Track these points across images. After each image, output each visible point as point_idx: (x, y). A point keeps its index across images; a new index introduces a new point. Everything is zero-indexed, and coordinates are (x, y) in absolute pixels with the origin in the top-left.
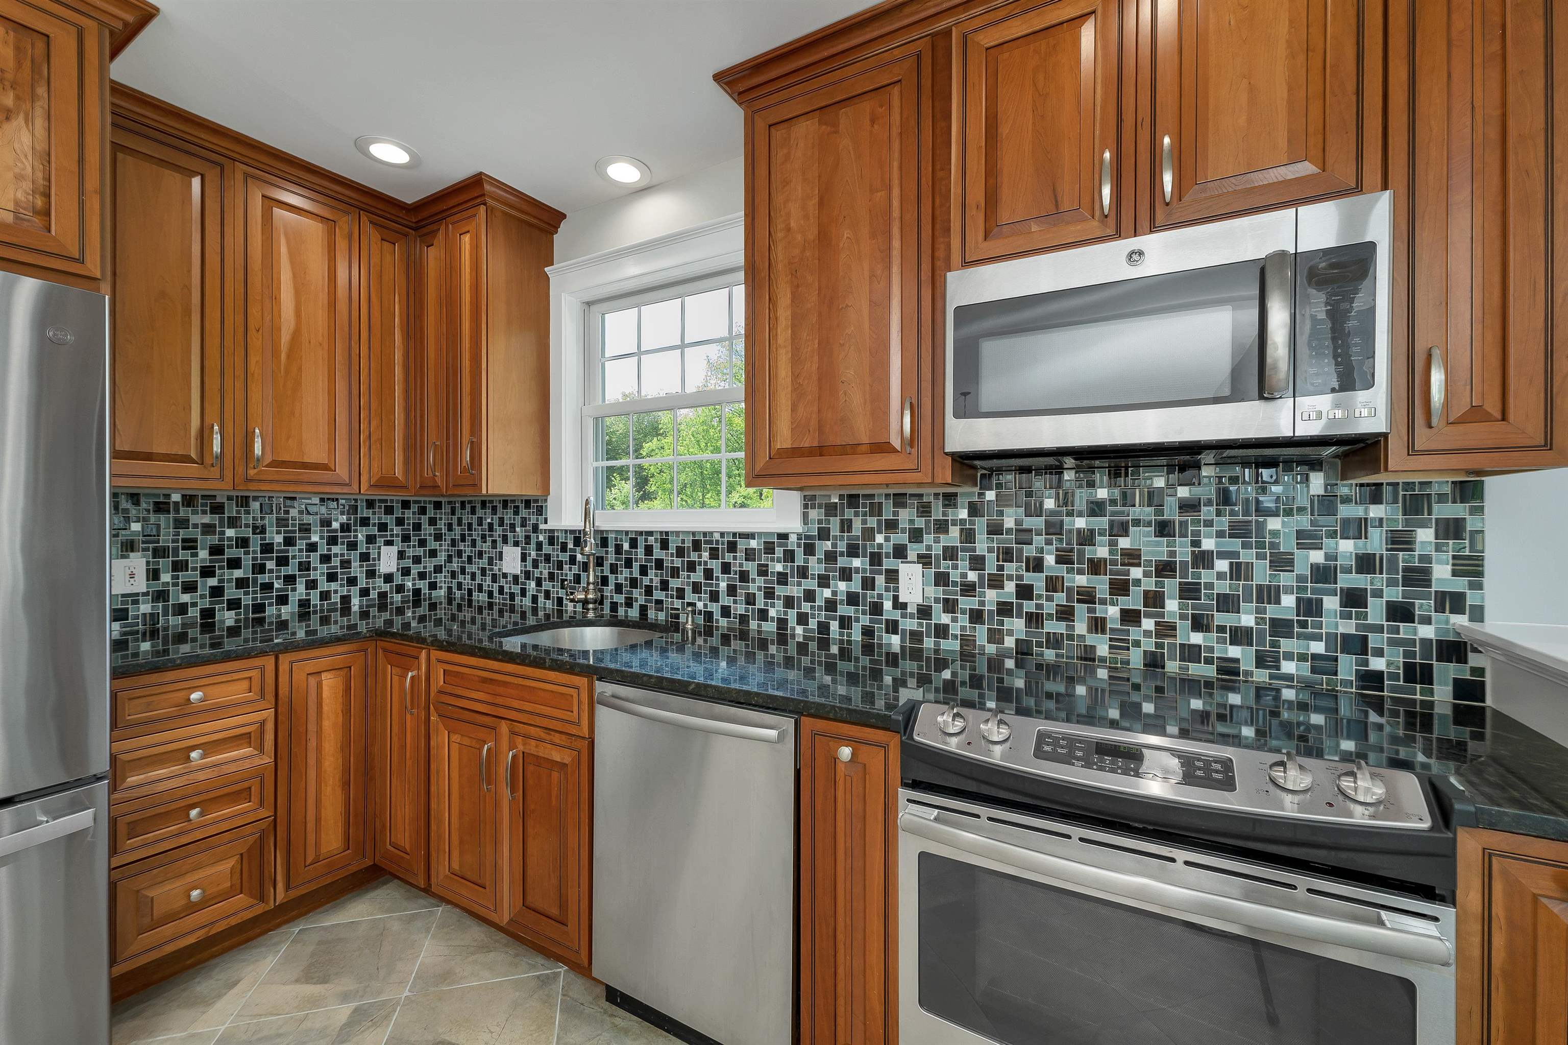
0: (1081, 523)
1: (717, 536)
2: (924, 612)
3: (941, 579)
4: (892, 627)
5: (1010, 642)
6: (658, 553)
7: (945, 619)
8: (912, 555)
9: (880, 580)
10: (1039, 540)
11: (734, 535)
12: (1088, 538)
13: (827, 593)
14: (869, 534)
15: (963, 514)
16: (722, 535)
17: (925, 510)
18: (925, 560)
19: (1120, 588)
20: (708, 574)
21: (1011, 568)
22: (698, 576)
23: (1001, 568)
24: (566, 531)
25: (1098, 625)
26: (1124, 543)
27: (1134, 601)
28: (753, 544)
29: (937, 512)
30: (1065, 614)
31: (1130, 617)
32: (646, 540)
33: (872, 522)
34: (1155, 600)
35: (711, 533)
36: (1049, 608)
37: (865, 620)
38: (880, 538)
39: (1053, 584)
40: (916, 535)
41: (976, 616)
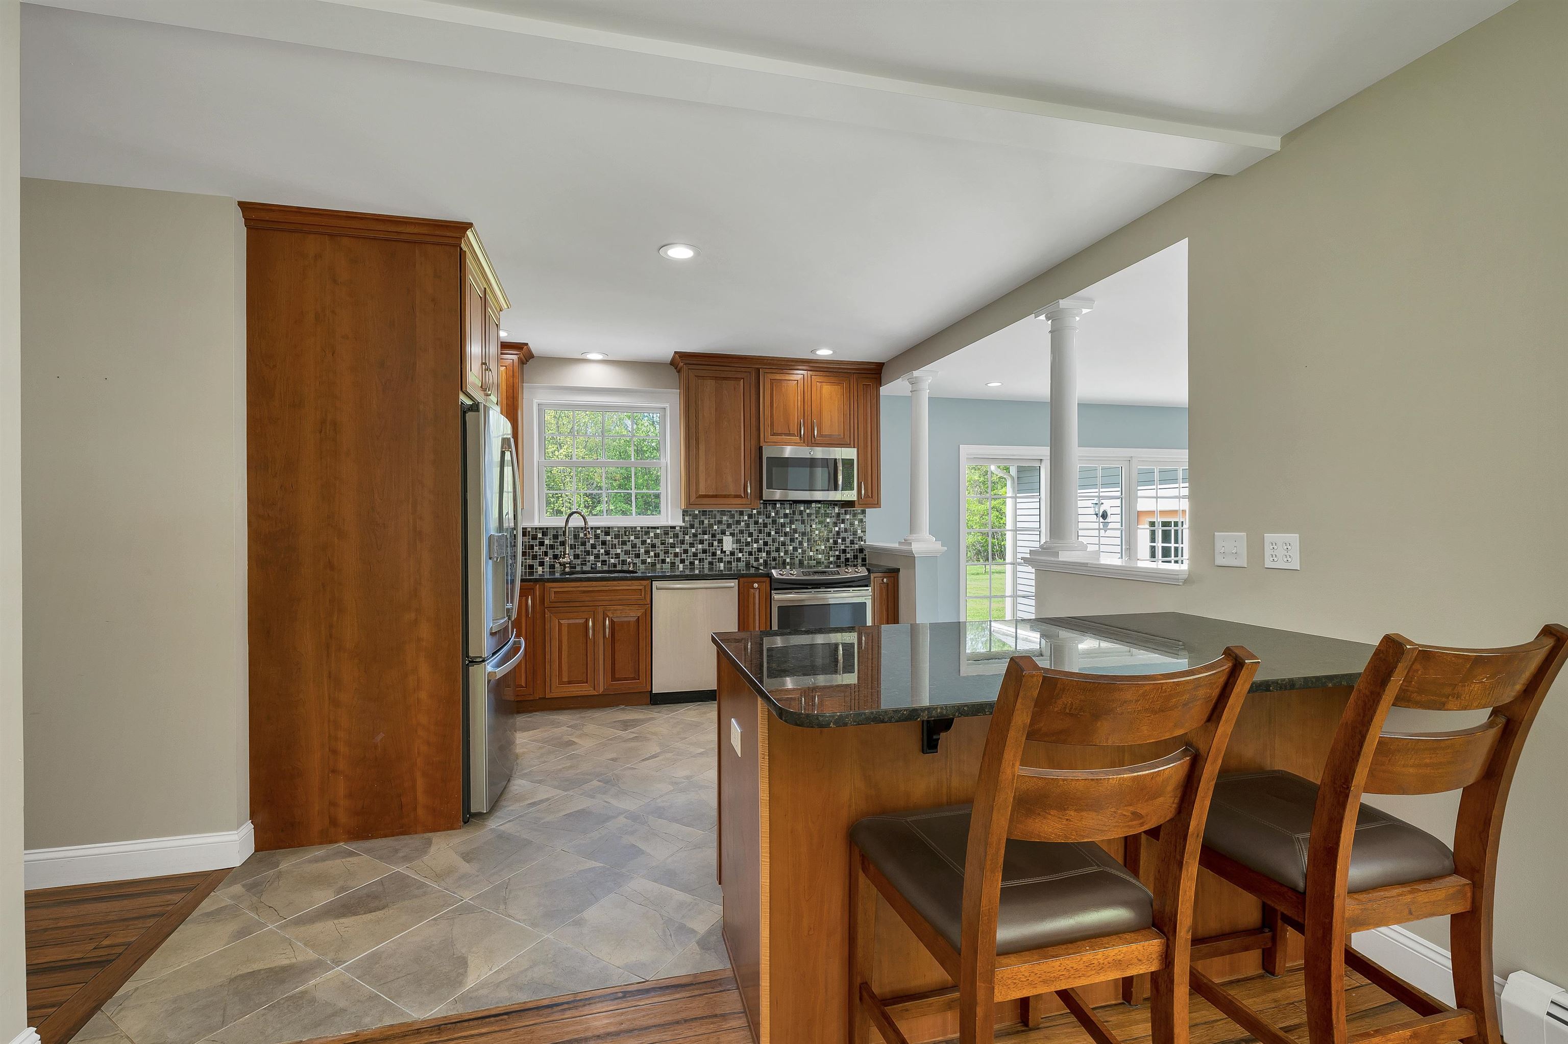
0: (782, 520)
1: (639, 529)
2: (732, 553)
3: (738, 541)
4: (721, 560)
5: (761, 561)
6: (602, 537)
7: (740, 555)
8: (727, 533)
9: (715, 543)
10: (769, 526)
11: (648, 528)
12: (783, 525)
13: (694, 550)
14: (711, 526)
15: (746, 518)
16: (642, 528)
17: (732, 516)
18: (732, 535)
19: (792, 540)
20: (634, 546)
21: (761, 536)
22: (628, 547)
23: (758, 536)
24: (536, 528)
25: (786, 552)
26: (793, 527)
27: (796, 544)
28: (658, 531)
29: (737, 518)
30: (778, 550)
31: (795, 549)
32: (595, 532)
33: (712, 521)
34: (801, 543)
35: (636, 527)
36: (773, 548)
37: (710, 559)
38: (715, 527)
39: (774, 541)
40: (729, 526)
41: (750, 554)
